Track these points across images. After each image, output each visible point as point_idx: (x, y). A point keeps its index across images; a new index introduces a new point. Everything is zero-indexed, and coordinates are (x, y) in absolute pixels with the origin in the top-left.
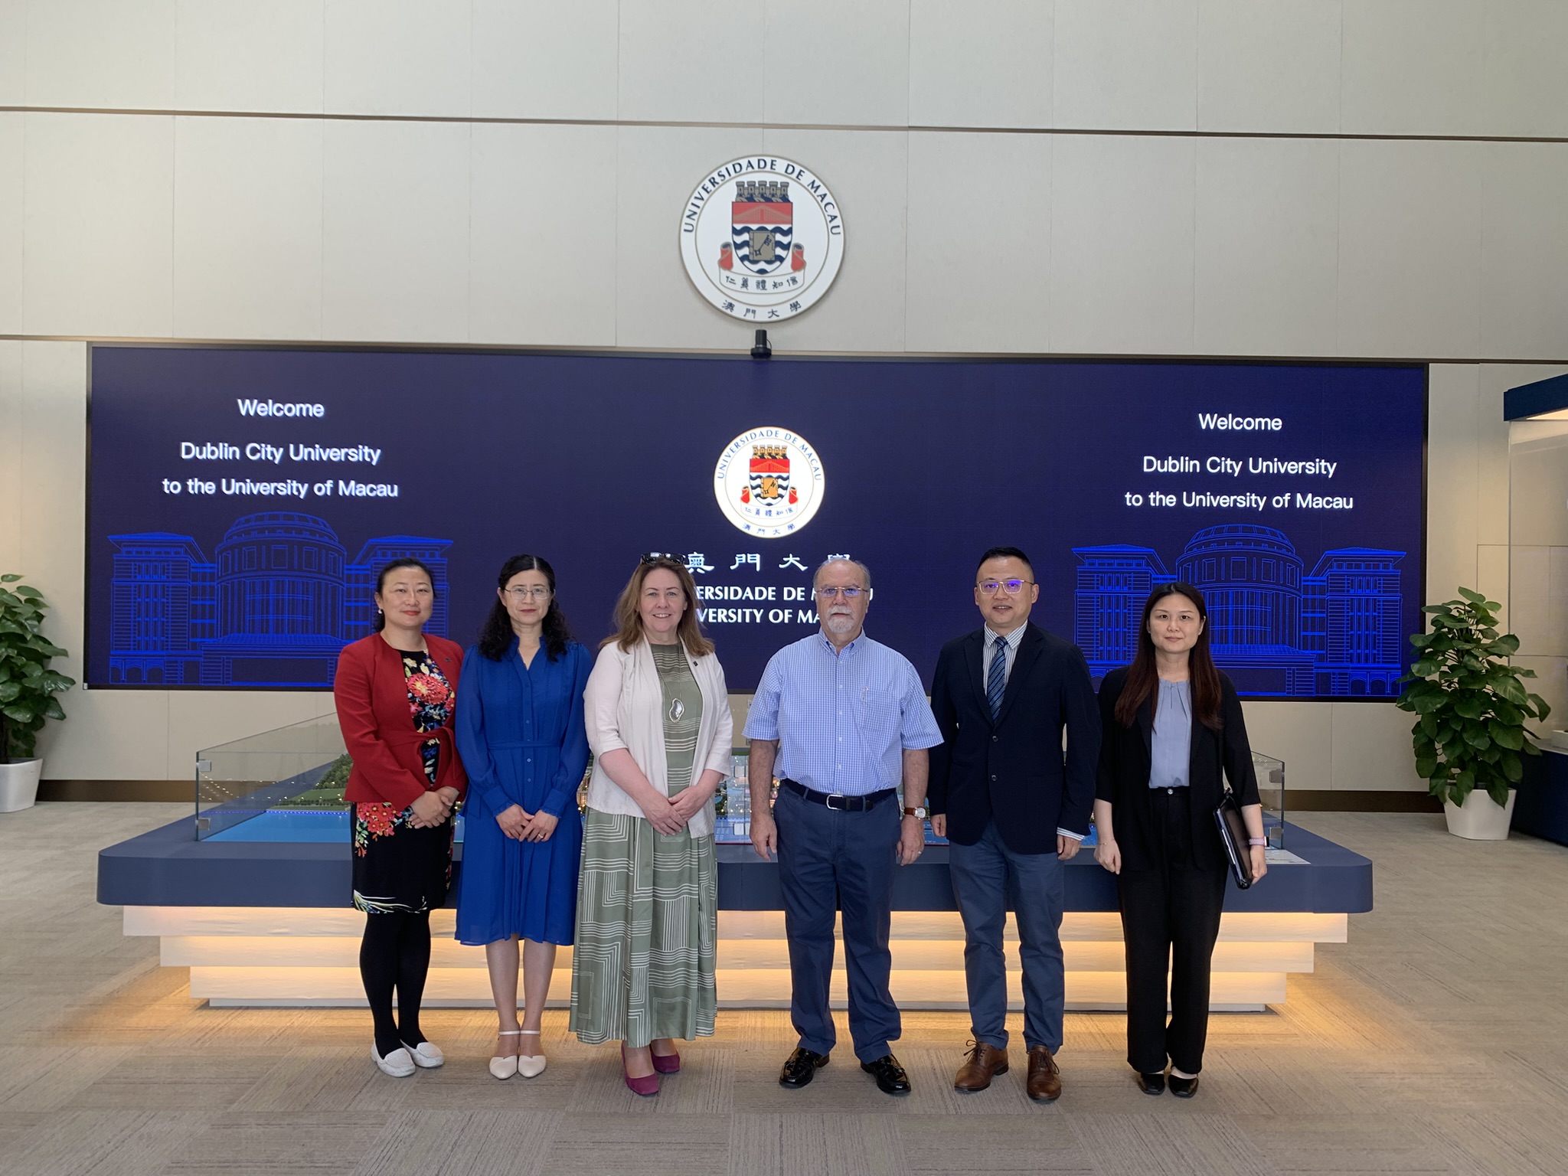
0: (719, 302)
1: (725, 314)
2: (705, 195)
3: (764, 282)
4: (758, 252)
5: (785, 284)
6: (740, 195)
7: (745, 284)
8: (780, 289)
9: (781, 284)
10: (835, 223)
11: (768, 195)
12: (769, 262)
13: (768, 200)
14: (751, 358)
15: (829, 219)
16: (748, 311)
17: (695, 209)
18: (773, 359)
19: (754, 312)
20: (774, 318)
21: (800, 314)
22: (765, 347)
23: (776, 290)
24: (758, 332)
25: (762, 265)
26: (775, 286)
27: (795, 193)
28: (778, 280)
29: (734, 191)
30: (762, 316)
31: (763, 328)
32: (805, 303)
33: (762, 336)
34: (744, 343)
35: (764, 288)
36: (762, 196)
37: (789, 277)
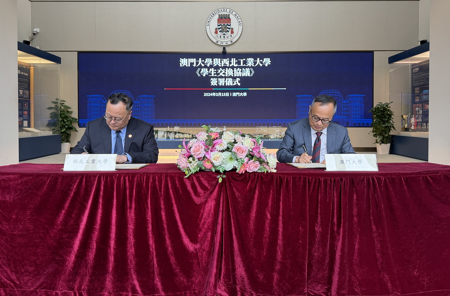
0: (215, 41)
1: (216, 44)
2: (211, 17)
3: (225, 36)
4: (223, 30)
5: (230, 37)
6: (219, 17)
7: (220, 37)
8: (228, 38)
9: (228, 37)
10: (240, 23)
11: (225, 17)
12: (226, 32)
13: (225, 18)
14: (222, 53)
15: (239, 22)
16: (221, 43)
17: (209, 21)
18: (227, 53)
19: (223, 43)
20: (227, 44)
21: (233, 44)
22: (225, 51)
23: (227, 38)
24: (223, 47)
25: (224, 33)
26: (227, 37)
27: (231, 16)
28: (228, 36)
29: (218, 16)
30: (224, 44)
31: (225, 47)
32: (234, 41)
33: (224, 49)
34: (220, 50)
35: (225, 38)
36: (224, 17)
37: (230, 35)
